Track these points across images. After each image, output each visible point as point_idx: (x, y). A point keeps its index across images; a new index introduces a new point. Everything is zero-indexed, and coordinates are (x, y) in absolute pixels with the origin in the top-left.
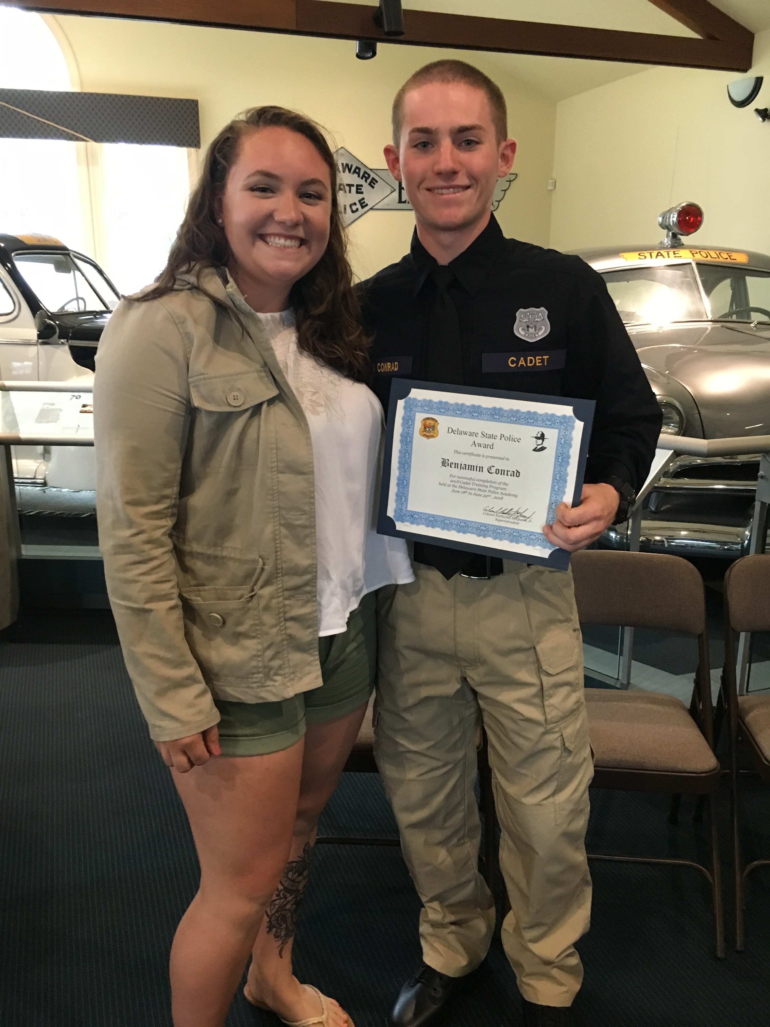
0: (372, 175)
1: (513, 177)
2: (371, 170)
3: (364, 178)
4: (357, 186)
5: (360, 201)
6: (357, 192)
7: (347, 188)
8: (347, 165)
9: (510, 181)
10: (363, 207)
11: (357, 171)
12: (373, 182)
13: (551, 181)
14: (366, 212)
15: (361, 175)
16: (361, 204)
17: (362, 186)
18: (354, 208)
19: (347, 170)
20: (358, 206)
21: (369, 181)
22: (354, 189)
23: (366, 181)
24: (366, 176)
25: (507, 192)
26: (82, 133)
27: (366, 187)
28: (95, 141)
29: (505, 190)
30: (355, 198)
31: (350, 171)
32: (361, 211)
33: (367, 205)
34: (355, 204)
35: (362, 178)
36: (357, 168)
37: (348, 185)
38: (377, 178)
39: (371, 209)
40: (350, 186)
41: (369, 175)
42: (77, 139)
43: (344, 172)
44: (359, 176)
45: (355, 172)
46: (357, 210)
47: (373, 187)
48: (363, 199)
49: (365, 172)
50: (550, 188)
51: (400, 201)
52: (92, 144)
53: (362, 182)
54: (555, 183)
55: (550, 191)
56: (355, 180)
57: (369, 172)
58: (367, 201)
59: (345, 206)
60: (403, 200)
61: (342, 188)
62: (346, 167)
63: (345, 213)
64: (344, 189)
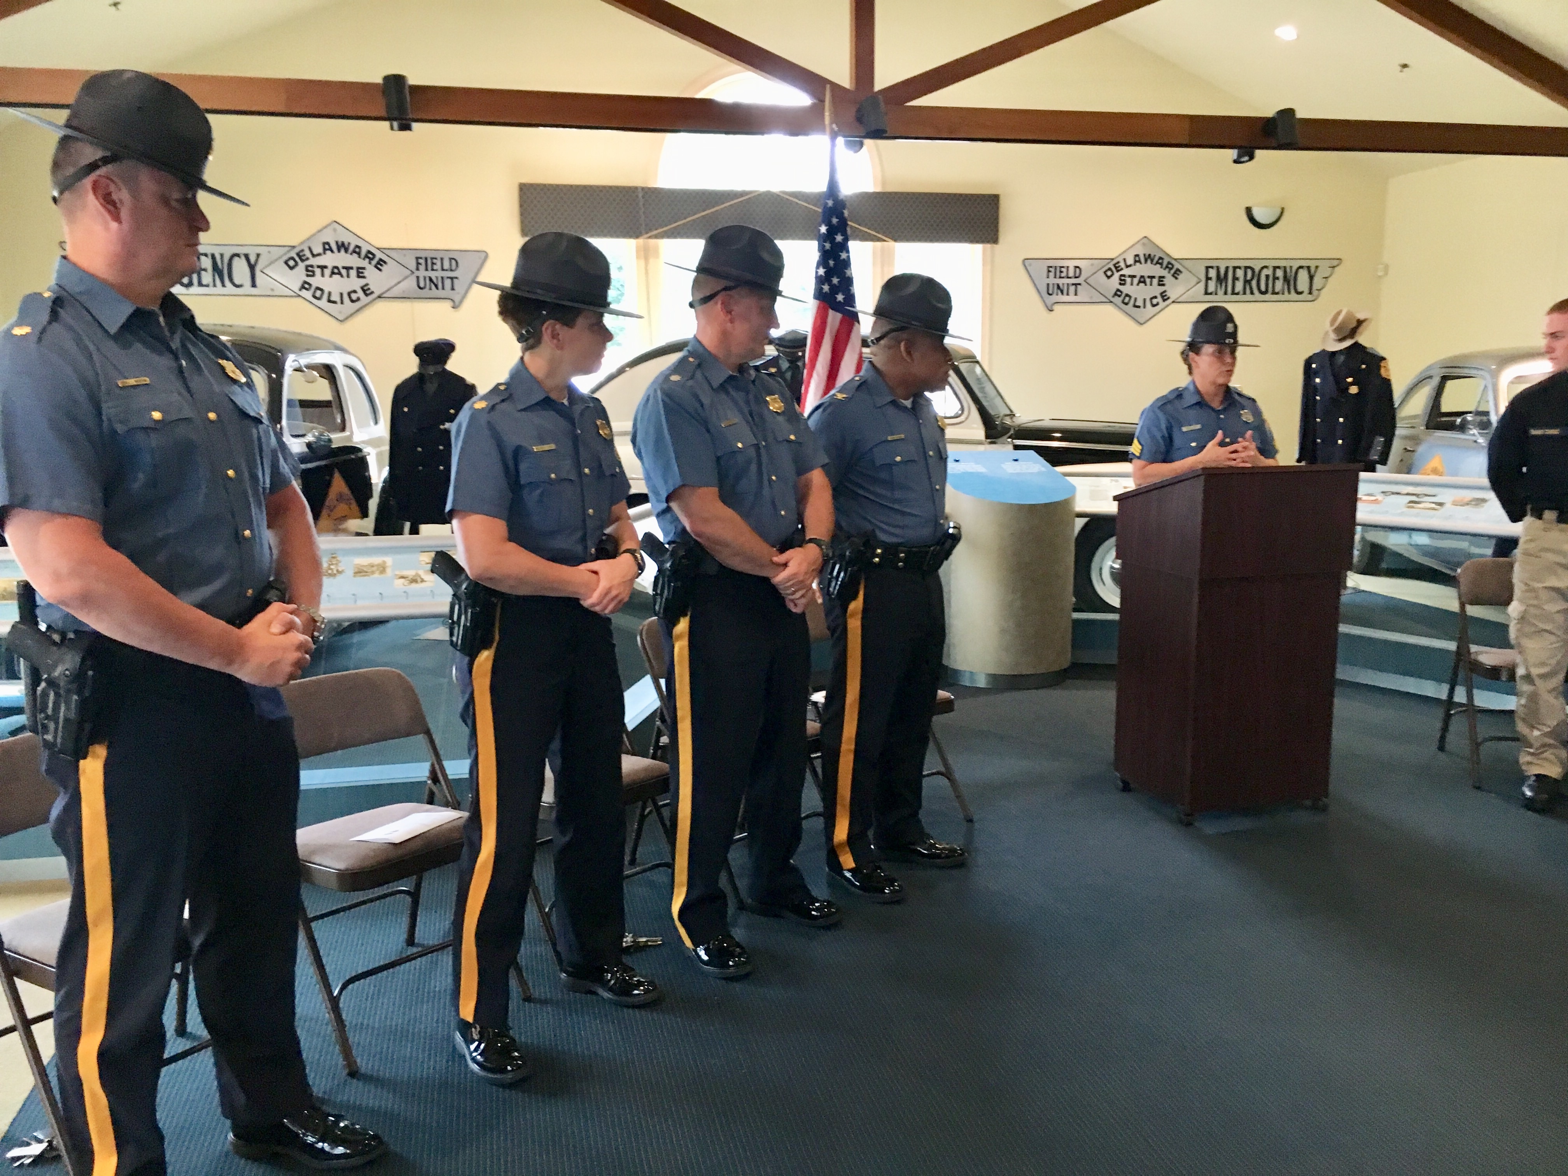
0: (1176, 266)
1: (1335, 263)
2: (1176, 259)
3: (1167, 269)
4: (1160, 278)
5: (1162, 293)
6: (1159, 285)
8: (1150, 255)
9: (1334, 267)
10: (1164, 300)
11: (1160, 261)
12: (1176, 274)
13: (1381, 266)
14: (1168, 306)
15: (1164, 266)
16: (1163, 297)
17: (1164, 277)
18: (1155, 301)
19: (1149, 261)
20: (1159, 299)
21: (1172, 271)
22: (1155, 281)
23: (1169, 271)
24: (1169, 266)
25: (1330, 279)
26: (884, 234)
27: (1169, 279)
28: (895, 240)
29: (1328, 278)
30: (1156, 290)
31: (1152, 261)
32: (1162, 305)
33: (1169, 298)
34: (1155, 297)
36: (1160, 257)
37: (1149, 277)
38: (1181, 268)
39: (1173, 302)
40: (1152, 277)
41: (1173, 266)
42: (877, 239)
43: (1146, 261)
44: (1162, 266)
45: (1157, 263)
46: (1157, 304)
47: (1177, 279)
48: (1165, 291)
49: (1169, 263)
50: (1380, 274)
51: (1206, 293)
52: (892, 243)
53: (1164, 273)
54: (1386, 268)
55: (1380, 277)
56: (1157, 271)
57: (1173, 262)
58: (1168, 294)
59: (1145, 300)
60: (1210, 291)
61: (1142, 280)
62: (1149, 258)
63: (1144, 307)
64: (1144, 282)
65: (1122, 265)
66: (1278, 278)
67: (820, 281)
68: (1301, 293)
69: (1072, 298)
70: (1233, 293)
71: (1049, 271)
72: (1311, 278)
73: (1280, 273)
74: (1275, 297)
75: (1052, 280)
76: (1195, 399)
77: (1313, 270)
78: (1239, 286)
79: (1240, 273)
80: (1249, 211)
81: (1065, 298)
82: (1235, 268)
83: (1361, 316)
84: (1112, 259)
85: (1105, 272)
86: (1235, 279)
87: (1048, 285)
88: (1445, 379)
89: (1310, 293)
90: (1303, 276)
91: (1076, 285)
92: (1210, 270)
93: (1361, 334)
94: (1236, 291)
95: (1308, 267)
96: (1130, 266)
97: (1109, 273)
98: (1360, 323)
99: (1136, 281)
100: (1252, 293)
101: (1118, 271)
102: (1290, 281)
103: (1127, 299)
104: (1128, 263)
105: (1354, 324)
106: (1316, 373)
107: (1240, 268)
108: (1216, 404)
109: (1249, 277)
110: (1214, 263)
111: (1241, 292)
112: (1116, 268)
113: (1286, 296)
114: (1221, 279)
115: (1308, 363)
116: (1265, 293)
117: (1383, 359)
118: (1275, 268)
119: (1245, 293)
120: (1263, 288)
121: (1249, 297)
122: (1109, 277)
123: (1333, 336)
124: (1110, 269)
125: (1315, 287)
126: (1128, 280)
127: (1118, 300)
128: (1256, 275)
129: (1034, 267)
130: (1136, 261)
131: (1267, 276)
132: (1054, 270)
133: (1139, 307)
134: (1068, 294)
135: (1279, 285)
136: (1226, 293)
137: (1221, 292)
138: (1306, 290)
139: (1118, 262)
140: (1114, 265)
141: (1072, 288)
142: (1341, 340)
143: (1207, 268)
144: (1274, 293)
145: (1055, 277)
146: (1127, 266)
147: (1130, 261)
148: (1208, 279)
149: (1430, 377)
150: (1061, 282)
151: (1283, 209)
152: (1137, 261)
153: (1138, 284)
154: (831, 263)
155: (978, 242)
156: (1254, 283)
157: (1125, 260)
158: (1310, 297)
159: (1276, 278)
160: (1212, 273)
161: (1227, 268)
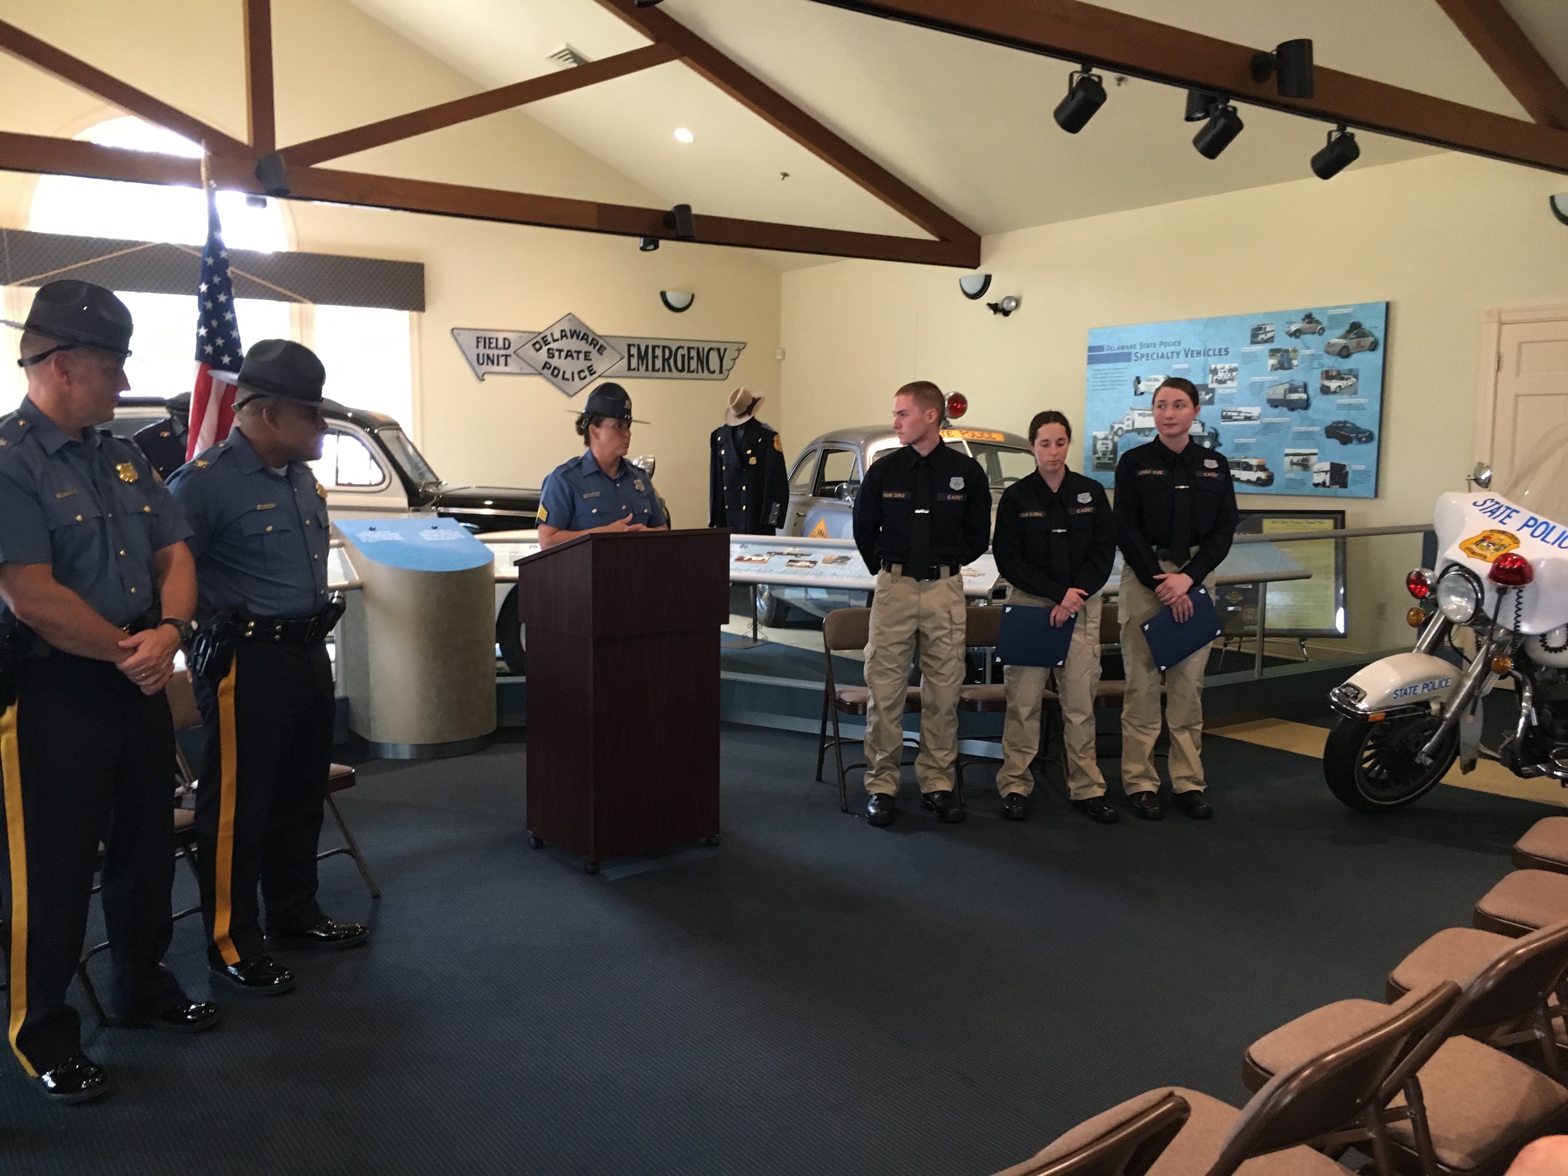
0: (601, 342)
1: (742, 346)
2: (600, 336)
3: (592, 346)
4: (586, 353)
5: (588, 368)
6: (585, 359)
7: (575, 355)
8: (575, 332)
10: (591, 375)
11: (585, 337)
12: (601, 350)
13: (779, 351)
14: (595, 379)
15: (590, 341)
16: (590, 371)
17: (590, 352)
18: (582, 375)
19: (575, 337)
20: (586, 373)
21: (597, 347)
22: (582, 356)
23: (594, 347)
24: (594, 343)
25: (737, 361)
26: (301, 295)
27: (594, 354)
28: (313, 302)
29: (735, 359)
30: (582, 364)
31: (578, 337)
32: (589, 378)
33: (595, 373)
34: (582, 371)
35: (591, 344)
36: (585, 334)
37: (575, 352)
38: (605, 345)
39: (600, 376)
40: (579, 352)
41: (597, 342)
42: (295, 301)
43: (572, 336)
44: (587, 342)
45: (583, 338)
46: (585, 378)
47: (602, 354)
48: (591, 366)
49: (593, 339)
50: (779, 357)
51: (629, 369)
52: (310, 306)
53: (590, 348)
54: (783, 354)
55: (780, 361)
56: (583, 346)
57: (597, 338)
58: (595, 368)
59: (573, 373)
60: (632, 367)
61: (569, 354)
62: (574, 334)
63: (573, 380)
64: (571, 356)
65: (550, 339)
66: (692, 358)
67: (202, 342)
68: (714, 372)
69: (502, 368)
70: (654, 370)
71: (478, 342)
72: (721, 359)
73: (693, 353)
74: (690, 375)
75: (481, 350)
76: (594, 469)
77: (722, 351)
78: (659, 364)
79: (659, 352)
80: (663, 295)
81: (495, 368)
82: (654, 347)
83: (756, 395)
84: (540, 333)
85: (534, 345)
86: (654, 357)
87: (478, 355)
88: (826, 452)
89: (721, 372)
90: (714, 356)
91: (506, 356)
92: (632, 348)
93: (757, 410)
94: (657, 368)
95: (718, 350)
96: (557, 340)
97: (538, 346)
98: (755, 401)
99: (563, 354)
100: (670, 370)
101: (546, 345)
102: (703, 361)
103: (556, 372)
104: (556, 338)
105: (750, 403)
106: (721, 446)
107: (658, 347)
108: (613, 473)
109: (667, 355)
110: (636, 342)
111: (661, 370)
112: (545, 342)
113: (700, 375)
114: (642, 357)
115: (714, 435)
116: (682, 370)
117: (776, 433)
118: (689, 349)
119: (664, 370)
120: (680, 366)
121: (667, 373)
122: (538, 350)
123: (733, 412)
124: (537, 342)
125: (724, 367)
126: (557, 354)
127: (548, 372)
128: (674, 354)
129: (463, 337)
130: (562, 337)
131: (683, 356)
132: (485, 341)
133: (568, 380)
134: (498, 364)
135: (694, 364)
136: (647, 369)
137: (642, 368)
138: (718, 371)
139: (546, 336)
140: (543, 338)
141: (502, 360)
142: (740, 416)
143: (629, 346)
144: (689, 371)
145: (485, 347)
146: (555, 341)
147: (557, 335)
148: (630, 356)
149: (815, 451)
150: (491, 352)
151: (693, 296)
152: (563, 335)
153: (566, 358)
154: (214, 323)
155: (403, 309)
156: (672, 361)
157: (552, 334)
158: (721, 376)
159: (690, 358)
160: (634, 351)
161: (647, 347)
